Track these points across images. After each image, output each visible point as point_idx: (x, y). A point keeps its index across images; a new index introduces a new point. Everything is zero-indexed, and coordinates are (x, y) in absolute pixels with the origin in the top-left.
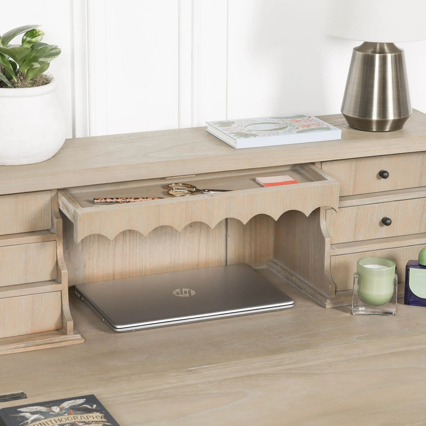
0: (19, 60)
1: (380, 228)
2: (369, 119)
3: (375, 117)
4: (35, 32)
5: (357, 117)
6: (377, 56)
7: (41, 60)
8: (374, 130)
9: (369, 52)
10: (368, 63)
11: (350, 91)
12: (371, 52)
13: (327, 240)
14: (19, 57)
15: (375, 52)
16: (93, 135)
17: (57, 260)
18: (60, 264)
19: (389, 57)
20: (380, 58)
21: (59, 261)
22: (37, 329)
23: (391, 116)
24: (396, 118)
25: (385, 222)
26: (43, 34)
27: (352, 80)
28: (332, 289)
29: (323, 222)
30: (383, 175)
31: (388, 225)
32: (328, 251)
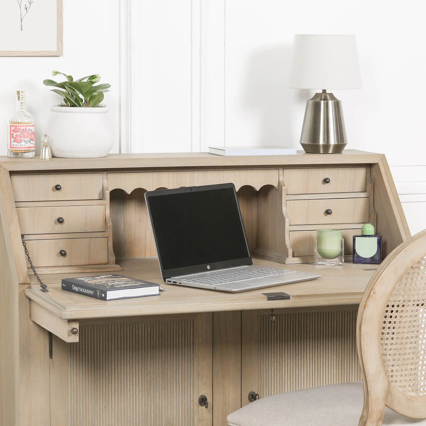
0: (84, 93)
1: (325, 217)
2: (317, 144)
3: (321, 142)
4: (95, 77)
5: (310, 143)
6: (322, 102)
7: (98, 91)
8: (322, 152)
9: (318, 100)
10: (316, 107)
11: (305, 127)
12: (319, 99)
13: (287, 220)
14: (84, 91)
15: (321, 100)
16: (133, 152)
17: (105, 218)
18: (107, 220)
19: (331, 103)
20: (324, 103)
21: (106, 218)
22: (92, 262)
23: (333, 141)
24: (336, 143)
25: (328, 212)
26: (100, 78)
27: (307, 120)
28: (290, 252)
29: (284, 208)
30: (326, 181)
31: (330, 214)
32: (287, 227)
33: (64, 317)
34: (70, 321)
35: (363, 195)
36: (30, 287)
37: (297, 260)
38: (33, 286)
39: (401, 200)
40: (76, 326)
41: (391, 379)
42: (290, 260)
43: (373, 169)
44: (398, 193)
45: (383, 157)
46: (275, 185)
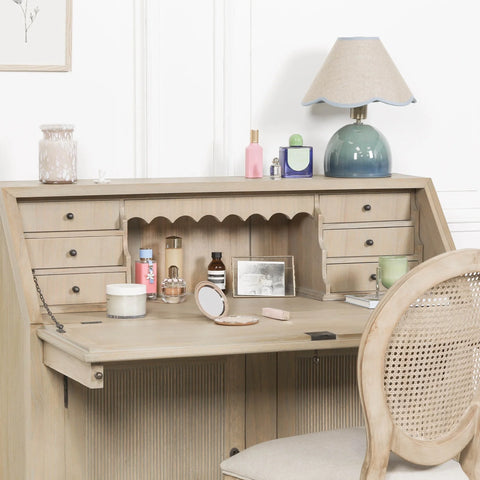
1: (366, 248)
13: (324, 252)
18: (125, 253)
21: (124, 250)
28: (328, 287)
29: (320, 239)
30: (367, 208)
31: (371, 244)
32: (324, 260)
33: (87, 360)
34: (94, 364)
35: (408, 223)
36: (43, 328)
37: (335, 296)
38: (47, 326)
39: (451, 229)
40: (101, 370)
41: (395, 422)
42: (328, 297)
43: (419, 195)
44: (448, 221)
45: (429, 181)
46: (311, 212)
